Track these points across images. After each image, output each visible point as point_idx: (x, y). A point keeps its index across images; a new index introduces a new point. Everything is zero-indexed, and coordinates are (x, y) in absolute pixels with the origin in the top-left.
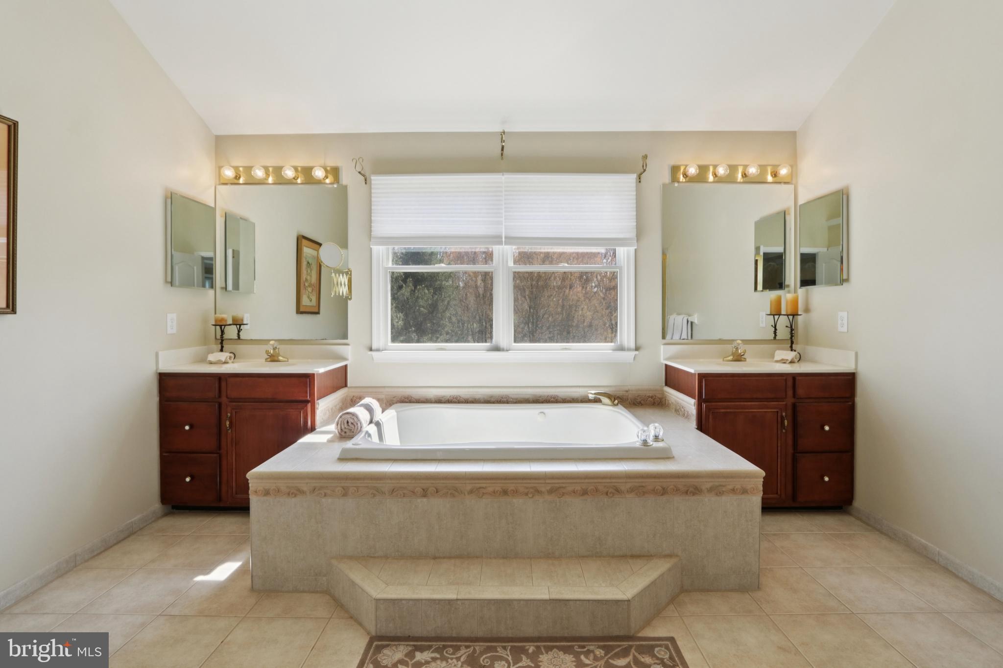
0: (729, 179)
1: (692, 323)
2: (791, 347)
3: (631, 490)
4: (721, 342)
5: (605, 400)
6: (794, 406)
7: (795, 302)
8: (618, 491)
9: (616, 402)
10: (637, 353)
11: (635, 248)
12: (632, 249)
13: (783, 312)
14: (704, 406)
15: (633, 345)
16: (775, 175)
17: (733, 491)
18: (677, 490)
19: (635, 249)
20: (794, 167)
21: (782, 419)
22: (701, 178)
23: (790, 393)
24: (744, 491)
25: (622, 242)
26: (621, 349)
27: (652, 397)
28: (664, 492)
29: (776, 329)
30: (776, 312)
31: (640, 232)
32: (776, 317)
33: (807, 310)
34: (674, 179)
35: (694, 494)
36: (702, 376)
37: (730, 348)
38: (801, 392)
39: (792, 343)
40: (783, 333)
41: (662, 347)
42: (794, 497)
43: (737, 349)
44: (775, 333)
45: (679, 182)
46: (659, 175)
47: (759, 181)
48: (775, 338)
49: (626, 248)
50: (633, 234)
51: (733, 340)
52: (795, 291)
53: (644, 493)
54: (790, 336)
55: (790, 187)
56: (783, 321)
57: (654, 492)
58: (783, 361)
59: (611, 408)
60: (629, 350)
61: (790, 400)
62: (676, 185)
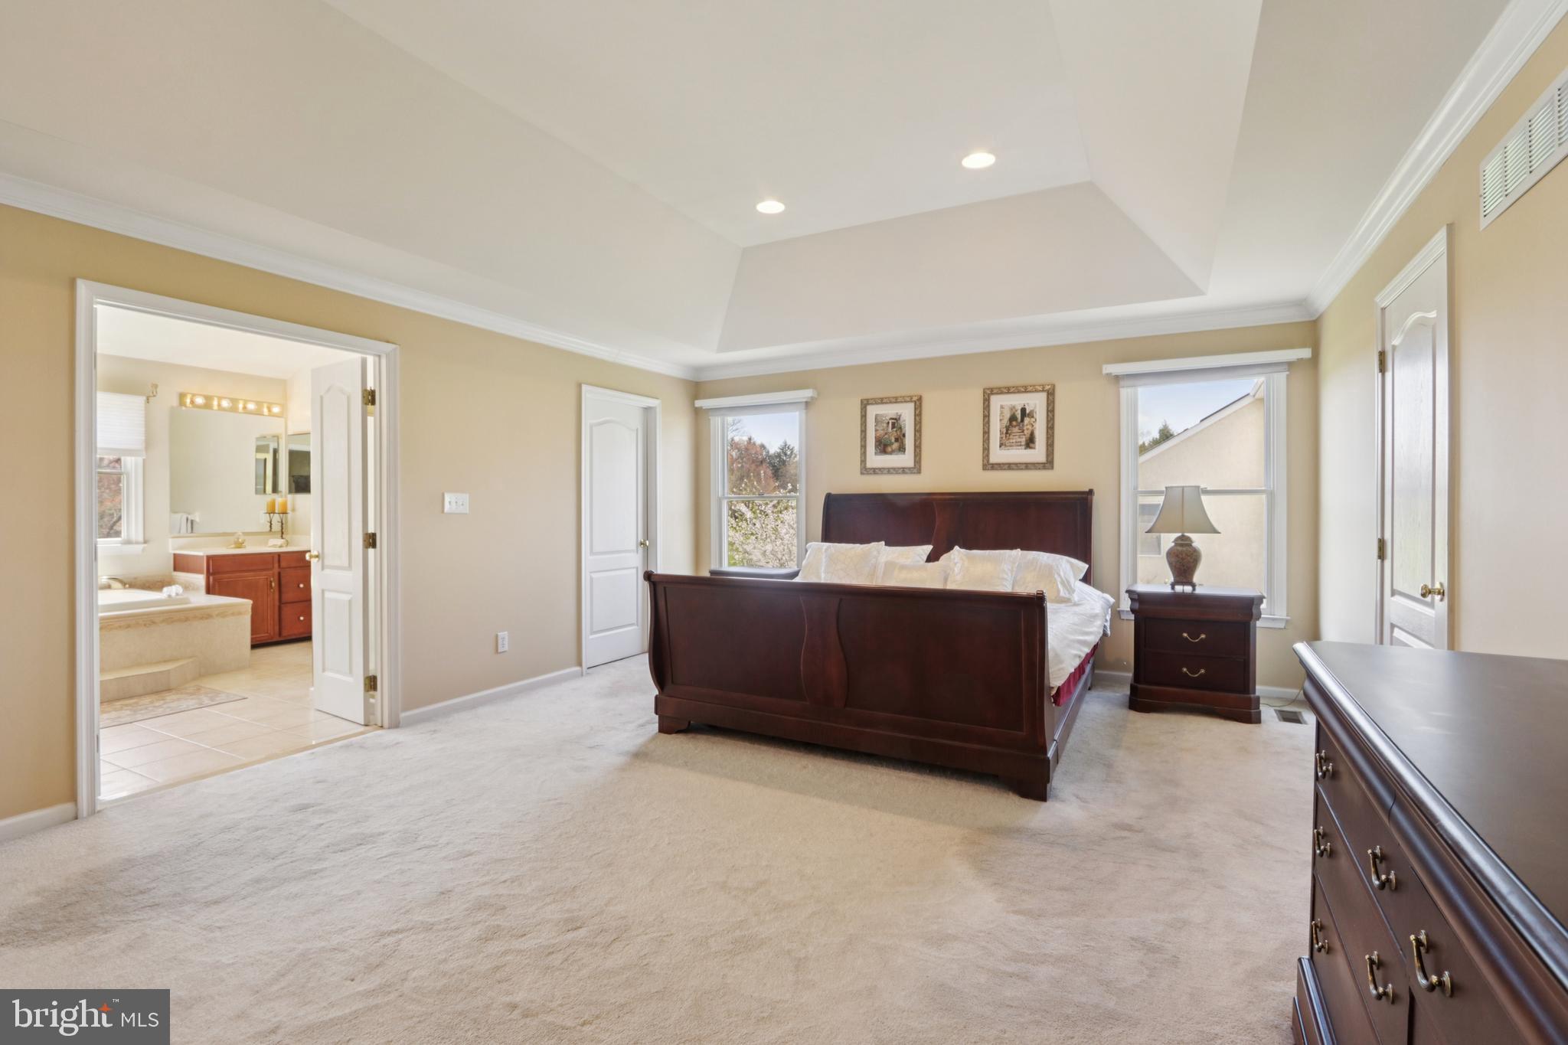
0: (233, 409)
1: (192, 522)
2: (282, 536)
3: (163, 621)
4: (225, 534)
5: (118, 585)
6: (279, 573)
7: (285, 505)
8: (154, 623)
9: (127, 586)
10: (145, 545)
11: (144, 458)
12: (140, 460)
13: (276, 511)
14: (211, 578)
15: (141, 539)
16: (269, 410)
17: (233, 614)
18: (195, 617)
19: (144, 460)
20: (284, 407)
21: (271, 582)
22: (208, 406)
23: (276, 565)
24: (240, 613)
25: (130, 452)
26: (128, 542)
27: (161, 581)
28: (187, 619)
29: (271, 524)
30: (271, 511)
31: (149, 443)
32: (272, 515)
33: (293, 510)
34: (182, 403)
35: (207, 618)
36: (209, 558)
37: (232, 539)
38: (283, 564)
39: (282, 533)
40: (276, 527)
41: (170, 540)
42: (280, 634)
43: (238, 539)
44: (271, 526)
45: (185, 406)
46: (167, 398)
47: (258, 413)
48: (271, 530)
49: (133, 458)
50: (141, 446)
51: (235, 533)
52: (286, 497)
53: (172, 622)
54: (280, 528)
55: (282, 420)
56: (276, 518)
57: (180, 620)
58: (274, 546)
59: (122, 591)
60: (137, 543)
61: (276, 570)
62: (184, 408)
